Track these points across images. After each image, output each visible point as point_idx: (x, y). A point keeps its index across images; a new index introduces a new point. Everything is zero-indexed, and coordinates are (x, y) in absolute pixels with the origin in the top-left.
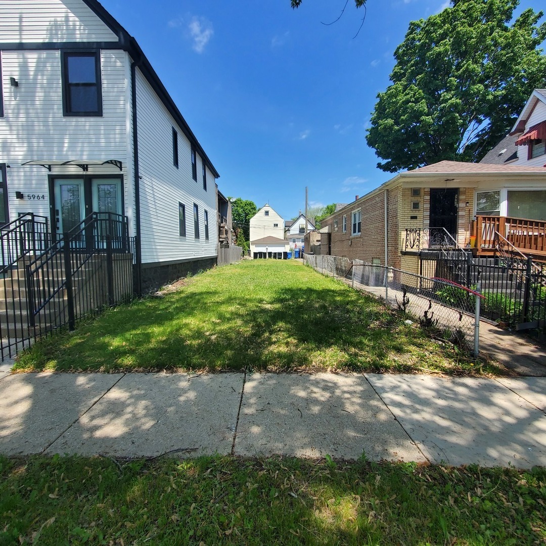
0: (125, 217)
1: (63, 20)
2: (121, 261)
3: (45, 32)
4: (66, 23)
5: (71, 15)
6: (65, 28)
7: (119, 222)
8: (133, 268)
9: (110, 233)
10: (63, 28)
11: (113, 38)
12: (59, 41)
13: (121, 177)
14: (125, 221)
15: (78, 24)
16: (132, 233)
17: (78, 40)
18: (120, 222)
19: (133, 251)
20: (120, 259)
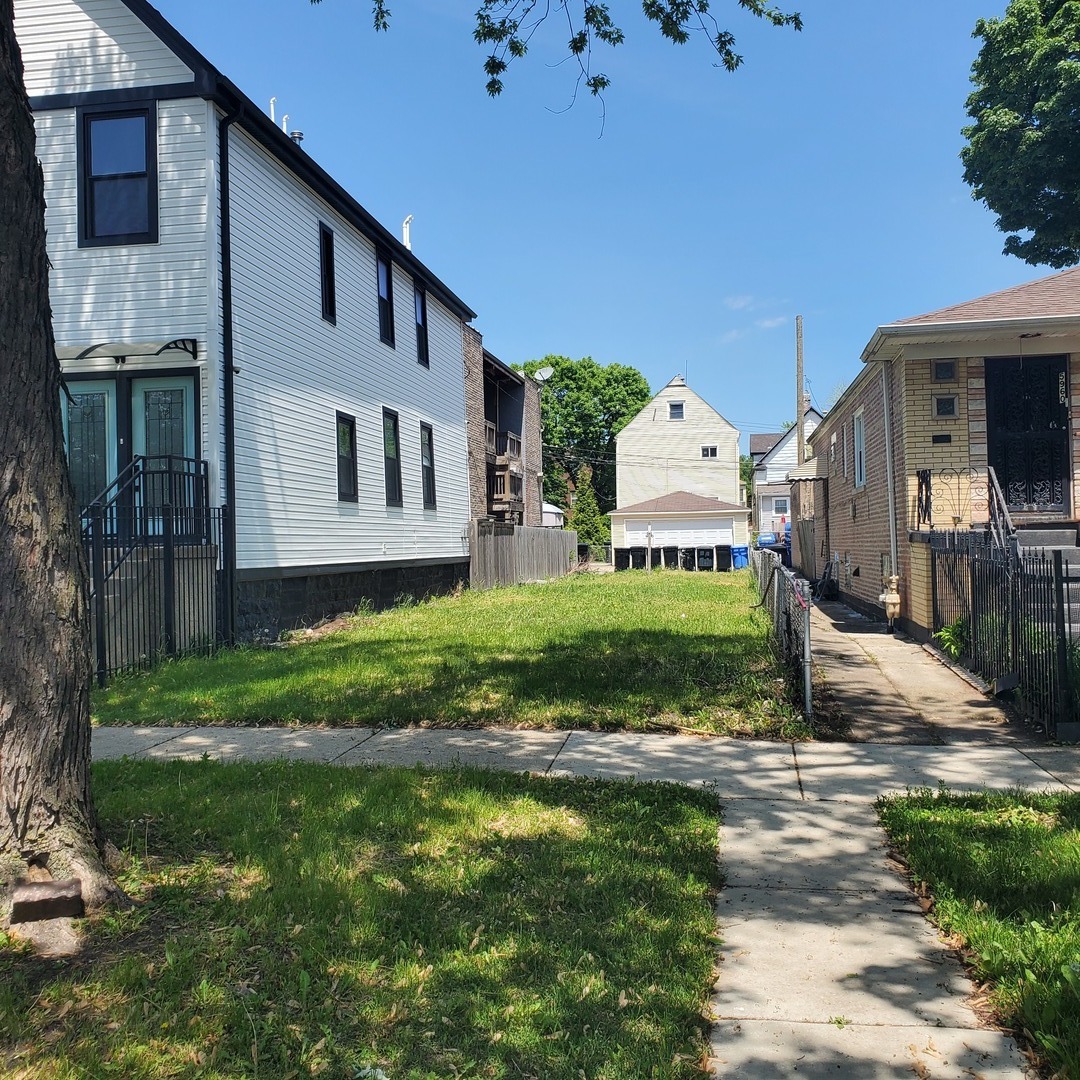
0: (203, 462)
1: (87, 45)
2: (191, 562)
3: (48, 74)
4: (92, 52)
5: (102, 33)
6: (89, 61)
7: (189, 474)
8: (218, 580)
9: (171, 501)
10: (85, 62)
11: (184, 75)
12: (77, 91)
13: (194, 373)
14: (202, 473)
15: (117, 52)
16: (217, 498)
17: (117, 86)
18: (192, 474)
19: (217, 538)
20: (191, 556)
